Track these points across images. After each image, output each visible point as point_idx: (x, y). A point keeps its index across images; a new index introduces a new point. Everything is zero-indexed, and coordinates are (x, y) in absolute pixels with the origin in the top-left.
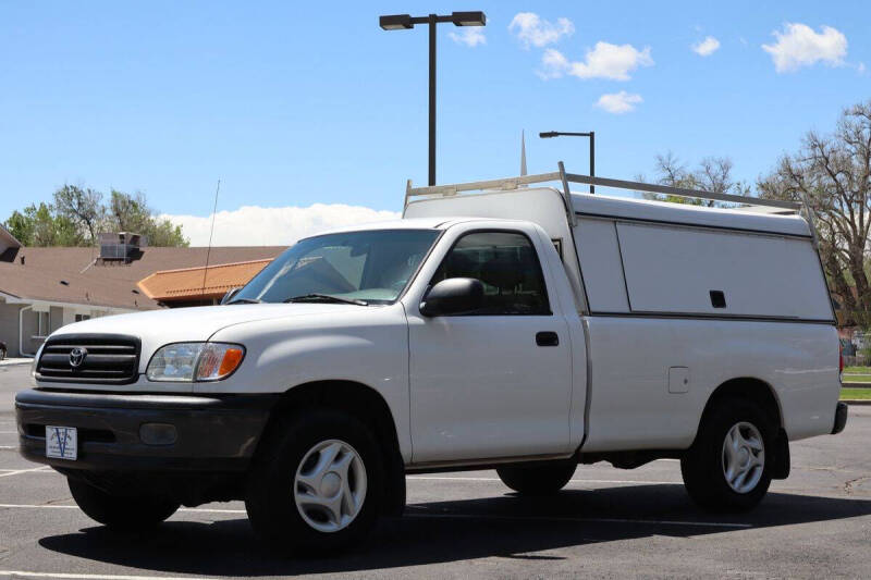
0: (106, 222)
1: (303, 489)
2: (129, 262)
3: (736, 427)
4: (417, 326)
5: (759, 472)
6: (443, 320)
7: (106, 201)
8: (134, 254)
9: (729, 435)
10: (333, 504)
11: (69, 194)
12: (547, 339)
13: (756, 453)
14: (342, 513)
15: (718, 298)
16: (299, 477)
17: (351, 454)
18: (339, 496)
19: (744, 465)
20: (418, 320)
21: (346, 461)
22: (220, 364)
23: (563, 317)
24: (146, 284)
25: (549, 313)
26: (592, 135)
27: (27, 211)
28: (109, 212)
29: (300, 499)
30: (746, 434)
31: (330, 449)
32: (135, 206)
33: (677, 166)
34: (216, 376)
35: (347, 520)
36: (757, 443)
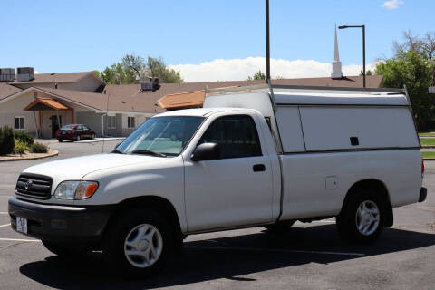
0: (145, 71)
1: (129, 248)
2: (154, 91)
3: (364, 204)
4: (189, 167)
5: (377, 224)
6: (203, 163)
7: (146, 62)
8: (156, 87)
9: (359, 208)
10: (145, 254)
11: (129, 59)
12: (259, 168)
13: (375, 215)
14: (150, 258)
15: (354, 141)
16: (127, 243)
17: (154, 230)
18: (148, 250)
19: (368, 221)
20: (190, 164)
21: (151, 234)
22: (86, 191)
23: (269, 156)
24: (162, 101)
25: (261, 155)
26: (363, 27)
27: (113, 66)
28: (147, 67)
29: (127, 253)
30: (369, 206)
31: (143, 229)
32: (158, 63)
33: (413, 36)
34: (84, 198)
35: (153, 261)
36: (376, 210)
